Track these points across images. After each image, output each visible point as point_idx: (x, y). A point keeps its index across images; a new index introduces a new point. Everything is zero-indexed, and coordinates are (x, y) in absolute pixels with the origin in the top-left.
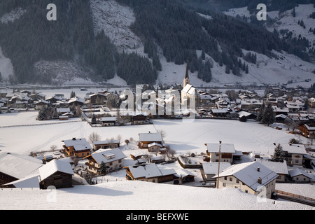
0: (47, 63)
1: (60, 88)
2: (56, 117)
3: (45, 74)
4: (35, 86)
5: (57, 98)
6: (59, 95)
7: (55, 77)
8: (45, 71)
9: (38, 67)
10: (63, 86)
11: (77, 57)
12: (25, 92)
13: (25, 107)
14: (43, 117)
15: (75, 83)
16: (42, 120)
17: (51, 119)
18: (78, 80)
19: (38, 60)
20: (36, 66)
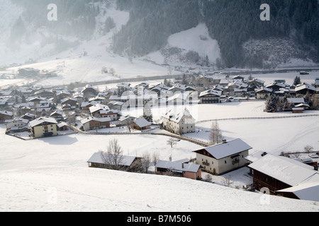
0: (257, 42)
1: (273, 72)
2: (289, 109)
3: (255, 56)
4: (245, 70)
5: (278, 84)
6: (279, 81)
7: (267, 59)
8: (255, 52)
9: (247, 48)
10: (277, 69)
11: (293, 32)
12: (239, 78)
13: (244, 95)
14: (272, 108)
15: (291, 65)
16: (271, 112)
17: (281, 111)
18: (296, 62)
19: (246, 40)
20: (244, 46)
